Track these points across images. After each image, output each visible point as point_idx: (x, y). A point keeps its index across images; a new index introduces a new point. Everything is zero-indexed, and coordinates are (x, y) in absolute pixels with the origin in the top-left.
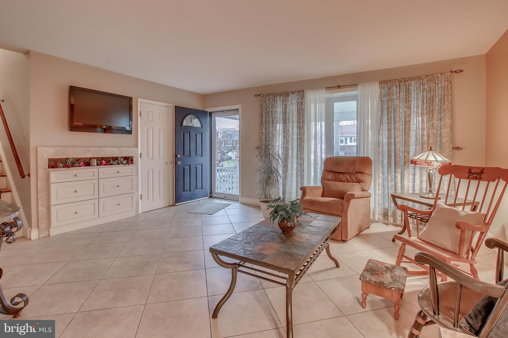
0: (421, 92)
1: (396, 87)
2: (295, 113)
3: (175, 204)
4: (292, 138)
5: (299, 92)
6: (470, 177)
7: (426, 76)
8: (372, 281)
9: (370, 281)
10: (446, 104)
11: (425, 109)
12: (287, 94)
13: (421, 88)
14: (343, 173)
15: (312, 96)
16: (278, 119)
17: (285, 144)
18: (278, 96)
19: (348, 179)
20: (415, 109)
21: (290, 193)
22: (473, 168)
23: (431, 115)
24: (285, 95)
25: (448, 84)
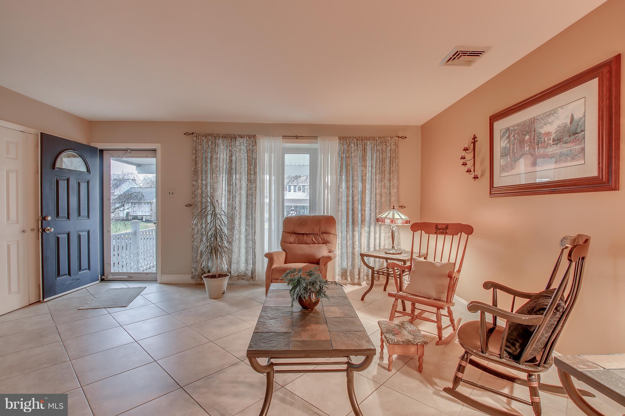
0: (375, 152)
1: (354, 145)
2: (245, 162)
3: (43, 300)
4: (240, 194)
5: (249, 137)
6: (437, 232)
7: (379, 138)
8: (400, 341)
9: (399, 342)
10: (394, 166)
11: (378, 169)
12: (233, 138)
13: (375, 149)
14: (307, 234)
15: (266, 144)
16: (221, 169)
17: (231, 200)
18: (221, 138)
19: (314, 241)
20: (370, 168)
21: (238, 262)
22: (439, 224)
23: (383, 176)
24: (231, 138)
25: (396, 148)
